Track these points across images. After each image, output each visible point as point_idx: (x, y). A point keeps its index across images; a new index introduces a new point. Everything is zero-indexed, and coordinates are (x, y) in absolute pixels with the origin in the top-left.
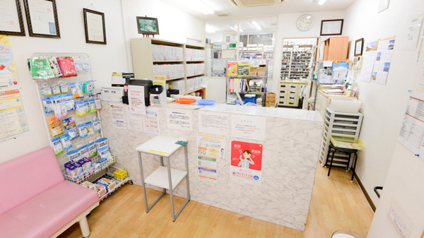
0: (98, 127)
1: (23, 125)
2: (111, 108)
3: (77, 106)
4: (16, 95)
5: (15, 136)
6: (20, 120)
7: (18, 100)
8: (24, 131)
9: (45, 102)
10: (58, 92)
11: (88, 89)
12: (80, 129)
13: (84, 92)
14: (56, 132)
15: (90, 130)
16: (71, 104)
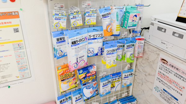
0: (127, 81)
1: (22, 69)
2: (160, 63)
3: (106, 50)
4: (14, 21)
5: (9, 84)
6: (18, 62)
7: (16, 31)
8: (24, 77)
9: (55, 40)
10: (79, 23)
11: (130, 23)
12: (101, 84)
13: (122, 25)
14: (65, 86)
15: (116, 84)
16: (96, 46)
